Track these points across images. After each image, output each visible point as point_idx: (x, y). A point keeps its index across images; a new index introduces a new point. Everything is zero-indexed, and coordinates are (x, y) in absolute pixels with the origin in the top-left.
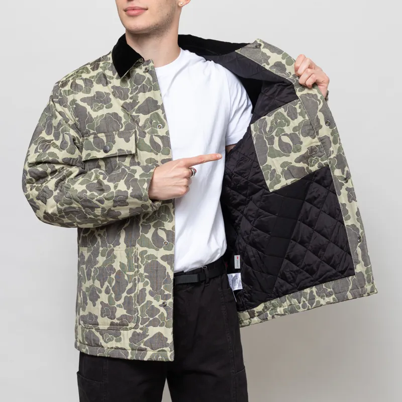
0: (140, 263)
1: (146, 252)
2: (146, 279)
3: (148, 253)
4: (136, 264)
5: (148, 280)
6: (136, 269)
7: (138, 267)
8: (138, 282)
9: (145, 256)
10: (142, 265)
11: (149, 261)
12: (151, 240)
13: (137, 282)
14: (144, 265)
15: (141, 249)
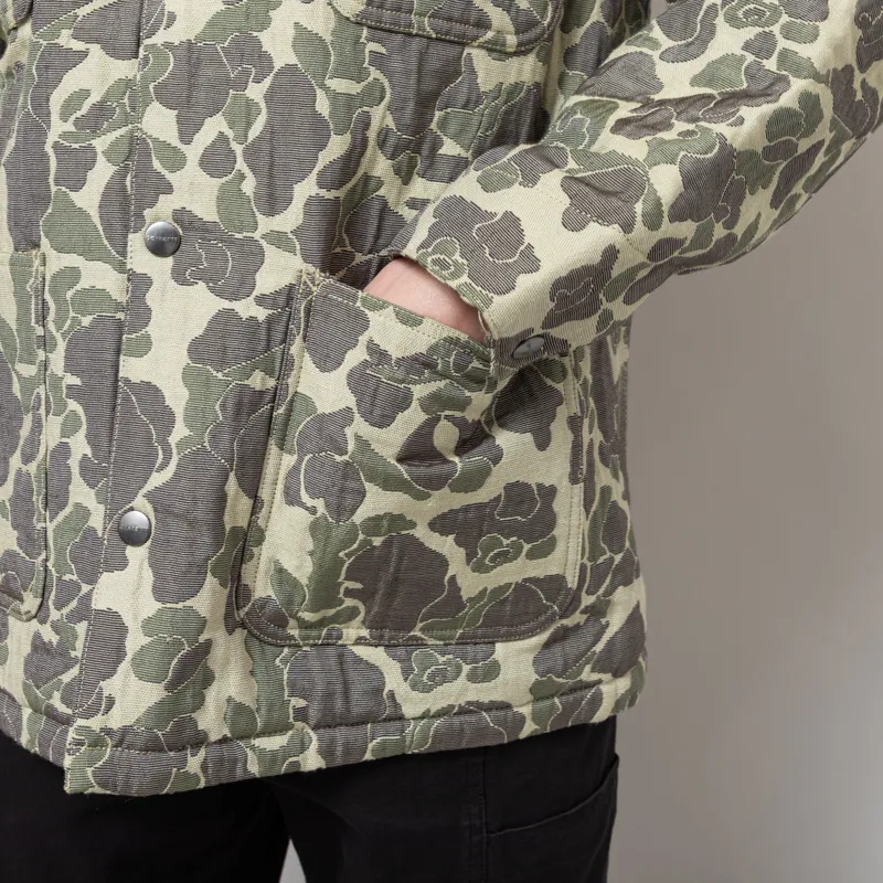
0: (51, 326)
1: (73, 275)
2: (73, 405)
3: (83, 284)
4: (40, 331)
5: (80, 410)
6: (41, 354)
7: (46, 343)
8: (47, 413)
9: (69, 294)
10: (58, 336)
11: (86, 321)
12: (96, 220)
13: (42, 411)
14: (64, 335)
15: (58, 261)
